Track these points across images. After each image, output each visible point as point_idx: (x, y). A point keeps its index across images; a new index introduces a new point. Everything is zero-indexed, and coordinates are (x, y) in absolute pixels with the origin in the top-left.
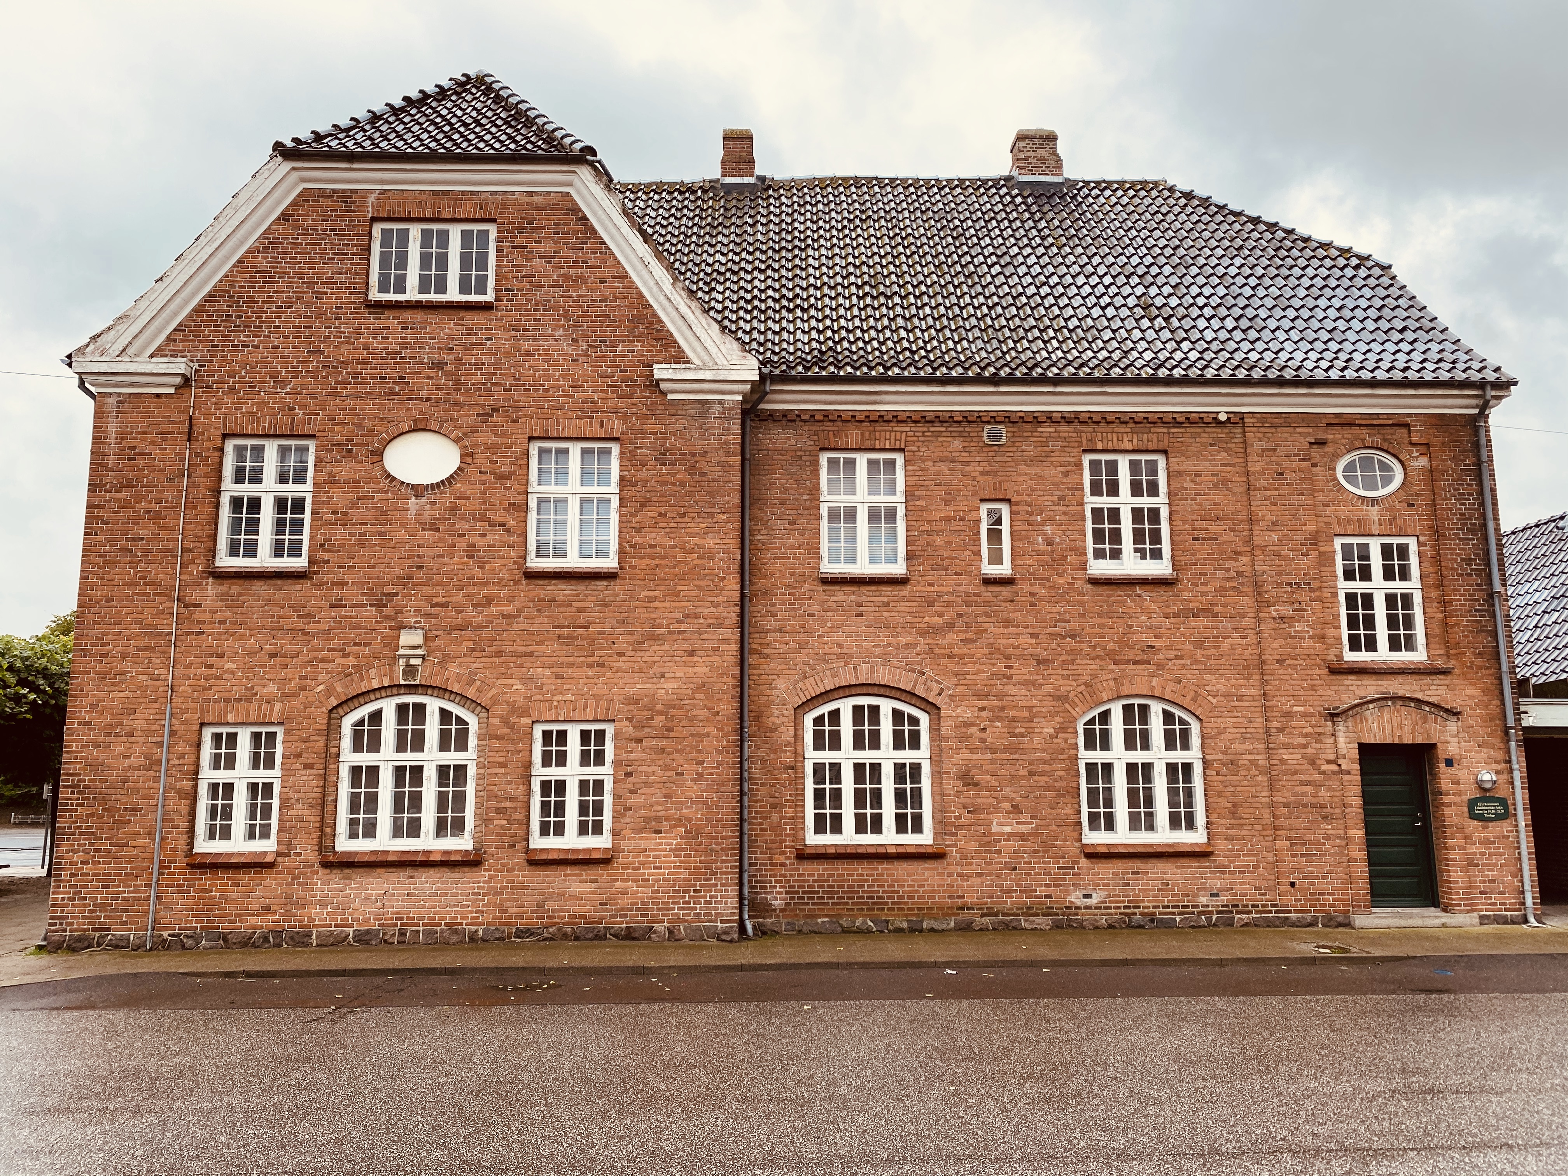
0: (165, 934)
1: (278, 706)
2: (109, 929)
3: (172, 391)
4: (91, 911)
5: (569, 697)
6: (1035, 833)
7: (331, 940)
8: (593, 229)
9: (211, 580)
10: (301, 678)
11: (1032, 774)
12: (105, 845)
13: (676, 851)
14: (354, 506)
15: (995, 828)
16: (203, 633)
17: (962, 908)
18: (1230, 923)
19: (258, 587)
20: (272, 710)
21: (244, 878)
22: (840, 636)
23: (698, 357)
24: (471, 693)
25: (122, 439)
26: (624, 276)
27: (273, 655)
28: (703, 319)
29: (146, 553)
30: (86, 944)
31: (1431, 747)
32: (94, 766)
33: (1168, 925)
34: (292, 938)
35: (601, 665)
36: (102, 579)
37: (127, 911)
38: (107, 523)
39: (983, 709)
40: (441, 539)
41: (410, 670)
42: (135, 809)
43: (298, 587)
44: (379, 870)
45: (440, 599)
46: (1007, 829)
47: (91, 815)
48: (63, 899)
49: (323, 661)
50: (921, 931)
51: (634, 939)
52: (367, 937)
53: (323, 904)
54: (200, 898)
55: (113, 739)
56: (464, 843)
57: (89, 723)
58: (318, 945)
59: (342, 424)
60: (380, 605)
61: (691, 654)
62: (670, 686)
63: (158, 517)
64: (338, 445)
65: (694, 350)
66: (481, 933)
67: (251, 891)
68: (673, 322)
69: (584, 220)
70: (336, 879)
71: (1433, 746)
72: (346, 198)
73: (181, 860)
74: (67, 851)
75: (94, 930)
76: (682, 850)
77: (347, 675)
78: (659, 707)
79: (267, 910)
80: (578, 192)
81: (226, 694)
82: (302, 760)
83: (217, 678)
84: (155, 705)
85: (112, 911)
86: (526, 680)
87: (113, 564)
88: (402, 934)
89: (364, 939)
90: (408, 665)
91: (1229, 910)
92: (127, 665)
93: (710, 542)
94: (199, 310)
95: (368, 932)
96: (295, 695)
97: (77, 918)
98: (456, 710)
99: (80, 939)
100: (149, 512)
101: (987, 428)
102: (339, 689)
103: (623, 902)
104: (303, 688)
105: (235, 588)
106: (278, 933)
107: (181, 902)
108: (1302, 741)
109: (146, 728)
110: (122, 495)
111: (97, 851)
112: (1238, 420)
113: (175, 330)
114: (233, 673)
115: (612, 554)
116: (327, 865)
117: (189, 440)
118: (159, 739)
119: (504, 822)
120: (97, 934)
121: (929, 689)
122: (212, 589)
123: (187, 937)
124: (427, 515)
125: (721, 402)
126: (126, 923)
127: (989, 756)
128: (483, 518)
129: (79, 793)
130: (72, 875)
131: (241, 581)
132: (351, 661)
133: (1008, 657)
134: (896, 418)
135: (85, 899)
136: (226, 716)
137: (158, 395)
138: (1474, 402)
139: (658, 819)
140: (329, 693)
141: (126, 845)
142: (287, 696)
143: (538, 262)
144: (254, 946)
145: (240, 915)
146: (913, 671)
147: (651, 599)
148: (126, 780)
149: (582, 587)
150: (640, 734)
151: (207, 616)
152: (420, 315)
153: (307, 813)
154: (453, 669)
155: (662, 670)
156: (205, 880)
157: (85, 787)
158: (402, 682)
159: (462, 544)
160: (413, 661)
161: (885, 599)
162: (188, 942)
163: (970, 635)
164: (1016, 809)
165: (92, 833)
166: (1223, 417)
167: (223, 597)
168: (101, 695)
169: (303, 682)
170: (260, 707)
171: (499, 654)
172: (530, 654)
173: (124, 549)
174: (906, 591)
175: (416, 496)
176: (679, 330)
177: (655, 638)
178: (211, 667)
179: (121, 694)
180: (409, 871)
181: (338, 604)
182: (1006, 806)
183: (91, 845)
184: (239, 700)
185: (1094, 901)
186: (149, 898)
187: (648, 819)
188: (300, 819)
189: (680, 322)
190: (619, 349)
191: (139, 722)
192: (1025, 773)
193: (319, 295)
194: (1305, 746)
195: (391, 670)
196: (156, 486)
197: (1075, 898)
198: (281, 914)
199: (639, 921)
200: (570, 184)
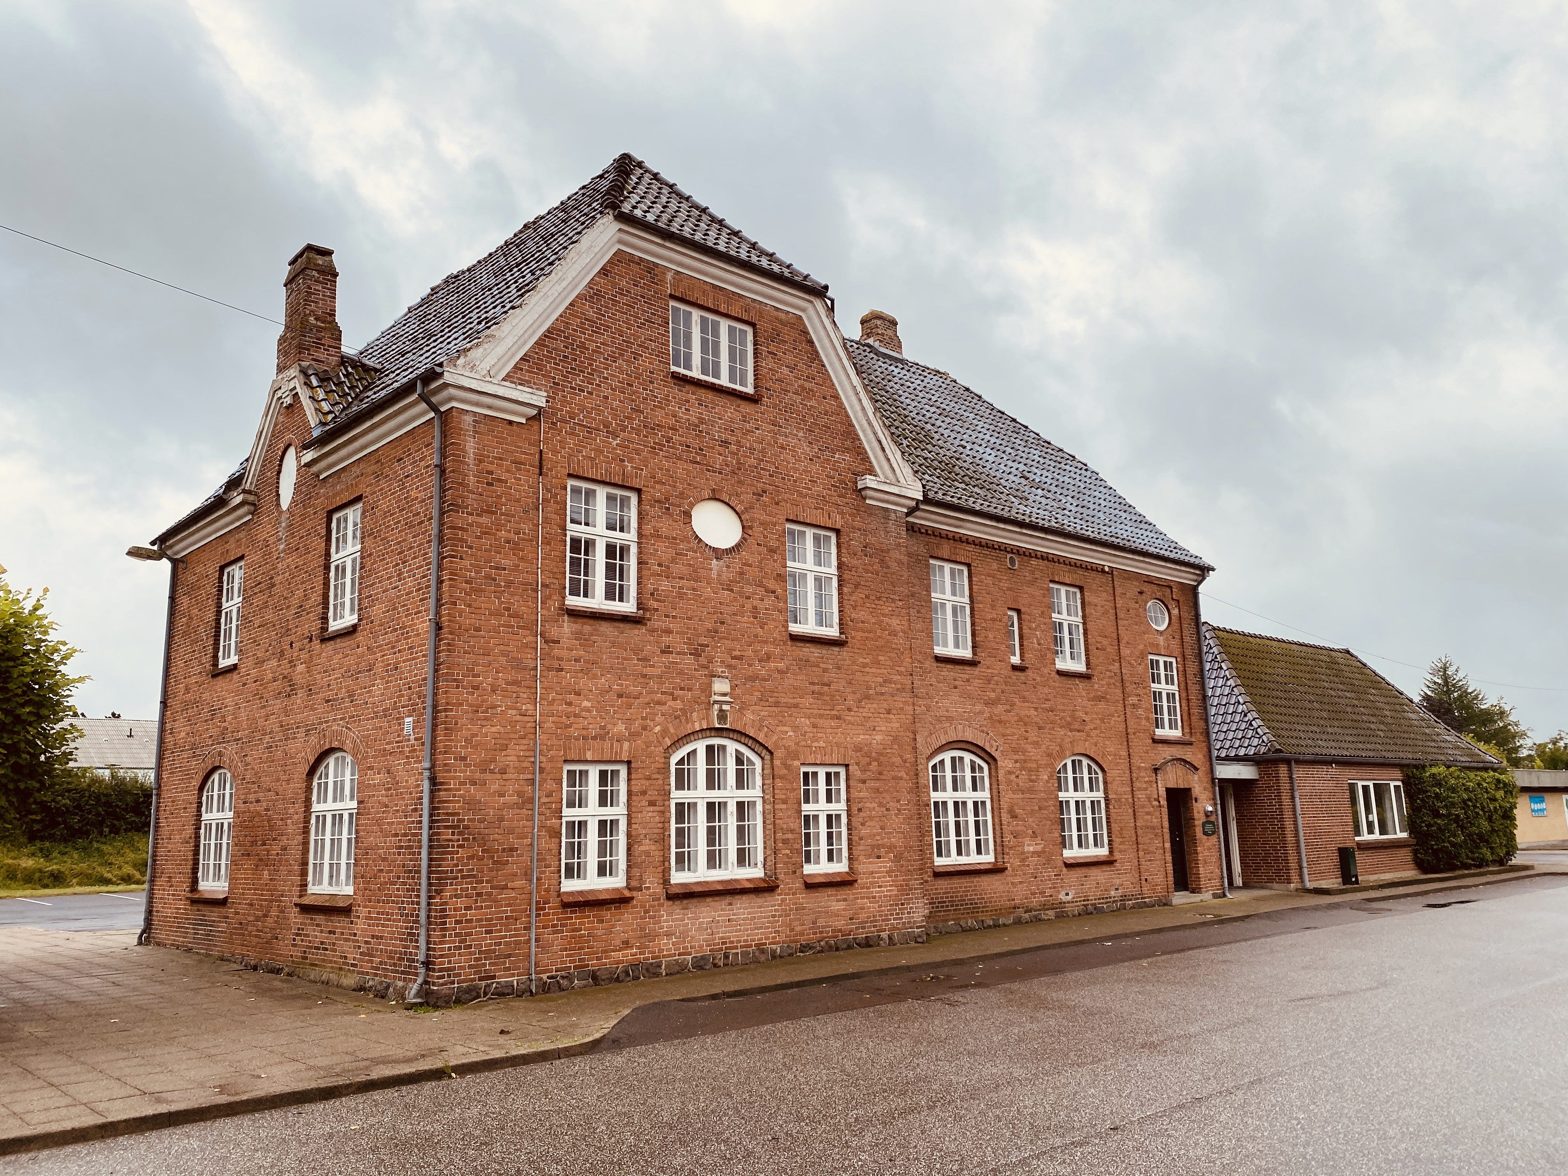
0: (544, 977)
1: (626, 745)
2: (494, 977)
3: (524, 421)
4: (476, 959)
5: (822, 744)
6: (1043, 852)
7: (677, 968)
8: (817, 352)
9: (566, 617)
10: (643, 719)
11: (1040, 808)
12: (486, 887)
13: (889, 872)
14: (673, 561)
15: (1026, 849)
16: (562, 670)
17: (1014, 908)
19: (606, 628)
20: (621, 747)
21: (607, 914)
22: (946, 703)
23: (883, 473)
24: (761, 738)
25: (480, 461)
27: (620, 696)
29: (509, 584)
30: (474, 994)
31: (1189, 790)
32: (471, 804)
33: (1098, 910)
34: (647, 970)
35: (838, 718)
36: (470, 606)
37: (509, 956)
38: (471, 548)
39: (1016, 762)
40: (735, 600)
41: (722, 715)
42: (512, 850)
43: (636, 632)
44: (708, 900)
45: (737, 653)
46: (1031, 849)
47: (470, 858)
48: (450, 949)
49: (659, 703)
50: (999, 926)
51: (871, 946)
52: (702, 963)
53: (668, 935)
54: (572, 937)
55: (488, 776)
56: (756, 872)
57: (464, 759)
58: (667, 975)
59: (660, 482)
60: (696, 654)
61: (889, 712)
62: (879, 738)
63: (516, 547)
64: (659, 501)
65: (881, 467)
66: (778, 951)
67: (613, 926)
68: (869, 442)
69: (811, 342)
70: (677, 910)
72: (651, 271)
73: (554, 902)
74: (451, 897)
75: (481, 979)
76: (893, 871)
77: (676, 718)
78: (874, 755)
79: (626, 944)
80: (809, 318)
81: (584, 732)
82: (647, 797)
83: (576, 716)
84: (524, 742)
85: (497, 957)
86: (795, 728)
87: (479, 591)
88: (726, 957)
89: (700, 964)
90: (721, 710)
91: (1124, 898)
92: (496, 699)
93: (894, 622)
94: (540, 343)
95: (703, 958)
96: (639, 734)
97: (463, 968)
98: (747, 752)
99: (468, 991)
100: (508, 542)
101: (1009, 556)
102: (672, 731)
103: (863, 916)
104: (644, 728)
105: (587, 627)
106: (635, 966)
107: (556, 941)
108: (1145, 786)
109: (517, 764)
110: (484, 520)
111: (479, 895)
112: (1110, 572)
113: (522, 359)
114: (589, 711)
115: (835, 624)
116: (668, 897)
117: (541, 474)
118: (530, 776)
119: (788, 852)
120: (483, 983)
121: (992, 746)
122: (567, 626)
123: (563, 977)
124: (724, 576)
125: (895, 511)
126: (509, 969)
127: (1021, 796)
128: (761, 585)
129: (460, 834)
130: (457, 922)
131: (591, 622)
132: (678, 704)
134: (965, 540)
135: (470, 946)
136: (585, 755)
137: (511, 423)
138: (1195, 577)
139: (879, 847)
140: (665, 732)
141: (505, 887)
142: (633, 735)
143: (785, 370)
144: (617, 980)
145: (606, 952)
146: (983, 731)
147: (865, 665)
148: (501, 819)
149: (824, 651)
150: (864, 777)
151: (564, 653)
153: (653, 847)
154: (749, 716)
155: (873, 724)
156: (575, 919)
157: (466, 827)
158: (717, 726)
159: (748, 606)
160: (725, 707)
161: (967, 676)
162: (564, 983)
163: (1008, 707)
164: (1035, 835)
165: (474, 876)
166: (1107, 569)
167: (578, 635)
168: (475, 729)
169: (645, 723)
170: (612, 745)
171: (777, 704)
172: (796, 706)
173: (488, 577)
174: (976, 671)
175: (717, 558)
176: (872, 449)
177: (867, 697)
178: (570, 704)
179: (494, 729)
180: (728, 899)
181: (666, 651)
182: (1030, 832)
183: (474, 888)
184: (594, 738)
185: (1069, 898)
186: (529, 940)
187: (873, 847)
188: (648, 854)
189: (876, 444)
190: (837, 456)
191: (510, 758)
192: (1037, 808)
193: (636, 355)
194: (1146, 789)
195: (708, 715)
196: (513, 516)
197: (1062, 897)
198: (638, 948)
199: (870, 931)
200: (804, 310)
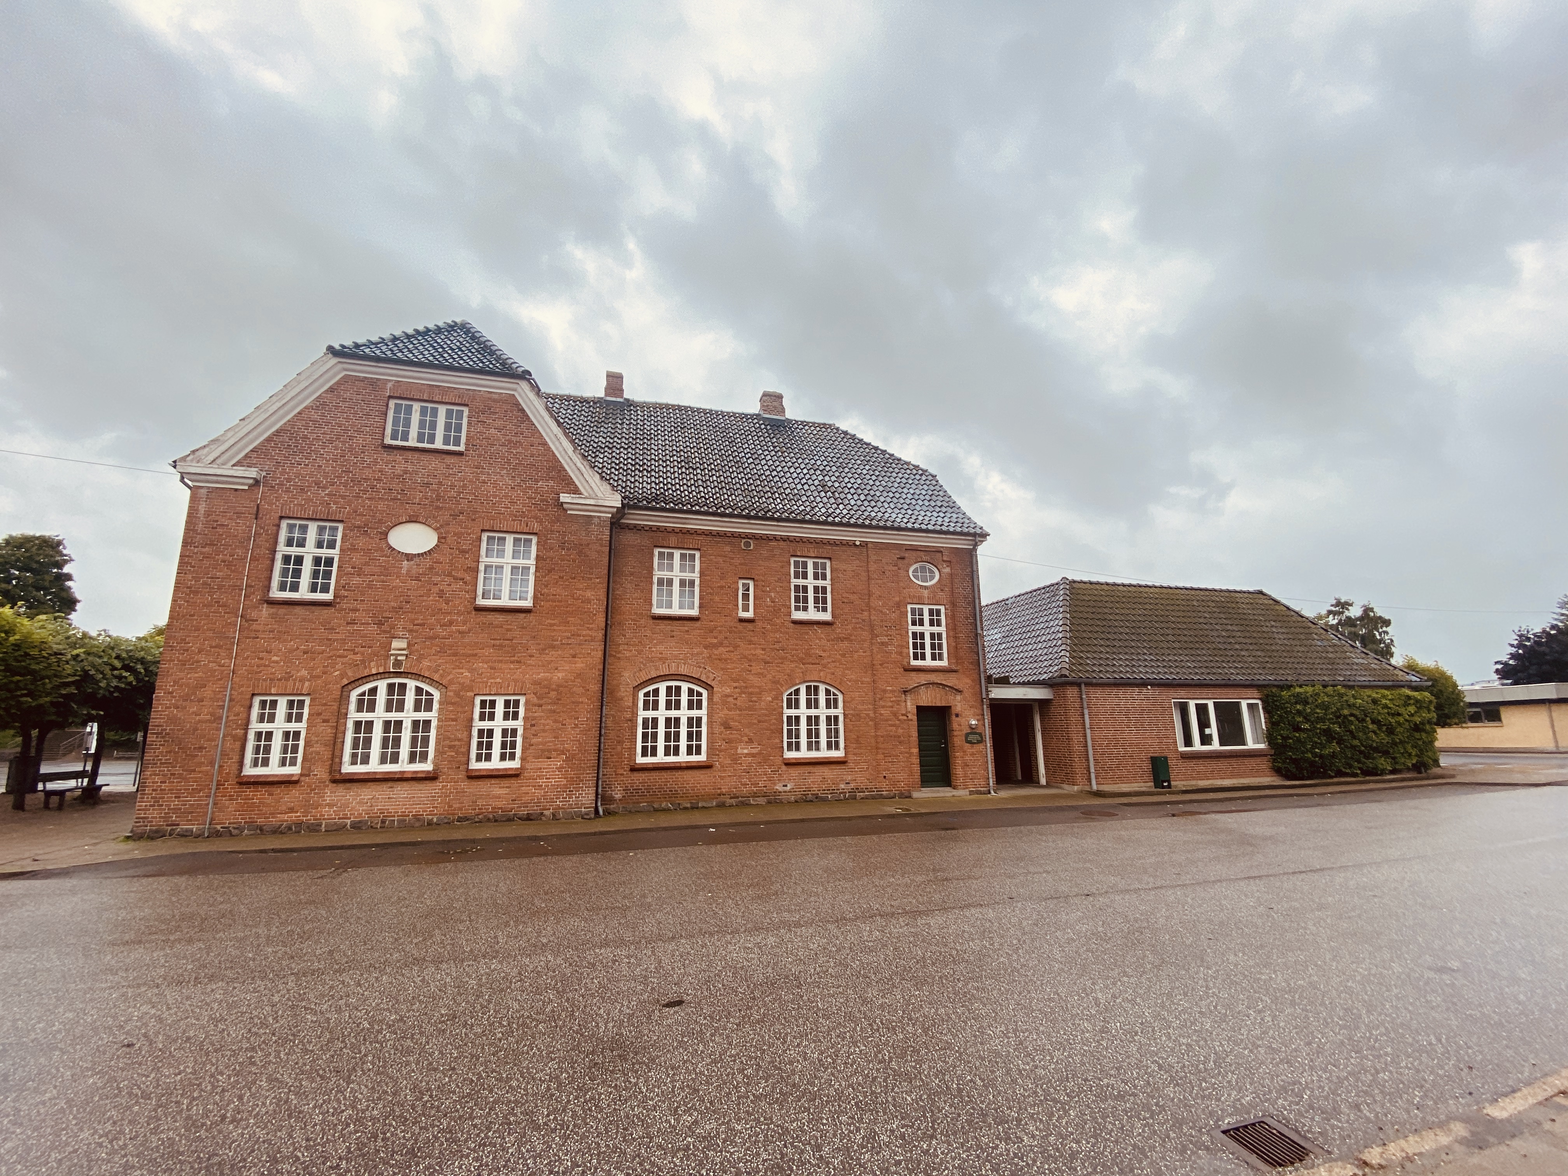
0: (219, 827)
1: (307, 684)
2: (178, 825)
3: (246, 488)
4: (165, 813)
5: (498, 680)
6: (760, 753)
7: (335, 828)
8: (528, 416)
9: (265, 605)
10: (324, 667)
11: (759, 722)
12: (178, 770)
13: (560, 769)
14: (367, 564)
15: (739, 751)
16: (257, 638)
17: (720, 795)
18: (855, 798)
19: (298, 610)
20: (303, 686)
21: (277, 790)
22: (660, 648)
23: (587, 491)
24: (436, 677)
25: (209, 515)
26: (545, 444)
27: (305, 653)
28: (590, 471)
29: (220, 587)
30: (161, 834)
31: (949, 708)
32: (173, 720)
33: (824, 800)
34: (308, 827)
35: (518, 662)
36: (188, 602)
37: (192, 812)
38: (194, 567)
39: (736, 688)
40: (422, 586)
41: (398, 663)
42: (201, 748)
43: (326, 611)
44: (369, 784)
45: (419, 622)
46: (746, 751)
47: (170, 752)
48: (146, 806)
49: (340, 656)
50: (697, 808)
51: (531, 820)
52: (360, 825)
53: (330, 805)
54: (245, 803)
55: (188, 703)
56: (427, 767)
57: (172, 693)
58: (326, 831)
59: (362, 515)
60: (380, 624)
61: (574, 656)
62: (560, 675)
63: (229, 565)
64: (359, 527)
65: (584, 488)
66: (435, 820)
67: (281, 798)
68: (573, 471)
69: (523, 410)
70: (341, 790)
71: (950, 707)
72: (374, 384)
73: (233, 781)
74: (151, 775)
75: (167, 825)
76: (563, 768)
77: (355, 666)
78: (554, 686)
79: (292, 810)
80: (520, 395)
81: (272, 676)
82: (322, 717)
83: (265, 666)
84: (222, 682)
85: (181, 813)
86: (471, 670)
87: (196, 593)
88: (383, 822)
89: (357, 826)
90: (396, 660)
91: (854, 791)
92: (201, 657)
93: (589, 594)
94: (269, 440)
95: (360, 822)
96: (319, 677)
97: (156, 818)
98: (426, 687)
99: (157, 831)
100: (224, 562)
101: (743, 541)
102: (350, 674)
103: (526, 799)
104: (325, 673)
105: (282, 610)
106: (299, 824)
107: (231, 806)
108: (890, 704)
109: (212, 696)
110: (207, 549)
111: (174, 774)
112: (864, 545)
113: (252, 451)
114: (277, 662)
115: (529, 599)
116: (334, 781)
117: (256, 519)
118: (221, 704)
119: (453, 754)
120: (169, 828)
121: (708, 677)
122: (265, 610)
123: (234, 828)
124: (414, 572)
125: (599, 517)
126: (191, 820)
127: (738, 712)
128: (450, 575)
129: (163, 737)
130: (153, 790)
131: (286, 606)
132: (358, 657)
133: (750, 661)
134: (696, 532)
135: (162, 805)
136: (270, 689)
137: (236, 490)
138: (971, 543)
139: (549, 751)
140: (342, 676)
141: (194, 771)
142: (313, 677)
143: (492, 431)
144: (281, 833)
145: (273, 814)
146: (700, 667)
147: (552, 625)
148: (196, 729)
149: (509, 617)
150: (541, 702)
151: (261, 628)
152: (417, 455)
153: (323, 749)
154: (426, 663)
155: (556, 665)
156: (249, 792)
157: (166, 734)
158: (392, 670)
159: (435, 589)
160: (399, 658)
161: (686, 628)
162: (235, 832)
163: (731, 649)
164: (751, 741)
165: (170, 763)
166: (858, 543)
167: (273, 616)
168: (182, 675)
169: (326, 669)
170: (295, 684)
171: (455, 655)
172: (476, 655)
173: (205, 583)
174: (698, 624)
175: (408, 560)
176: (576, 475)
177: (553, 647)
178: (262, 659)
179: (196, 675)
180: (390, 784)
181: (352, 623)
182: (746, 739)
183: (168, 771)
184: (280, 680)
185: (788, 788)
186: (208, 804)
187: (543, 751)
188: (318, 753)
189: (577, 472)
190: (540, 483)
191: (208, 692)
192: (756, 721)
193: (351, 438)
194: (892, 707)
195: (385, 664)
196: (231, 545)
197: (779, 787)
198: (301, 813)
199: (535, 809)
200: (515, 390)
